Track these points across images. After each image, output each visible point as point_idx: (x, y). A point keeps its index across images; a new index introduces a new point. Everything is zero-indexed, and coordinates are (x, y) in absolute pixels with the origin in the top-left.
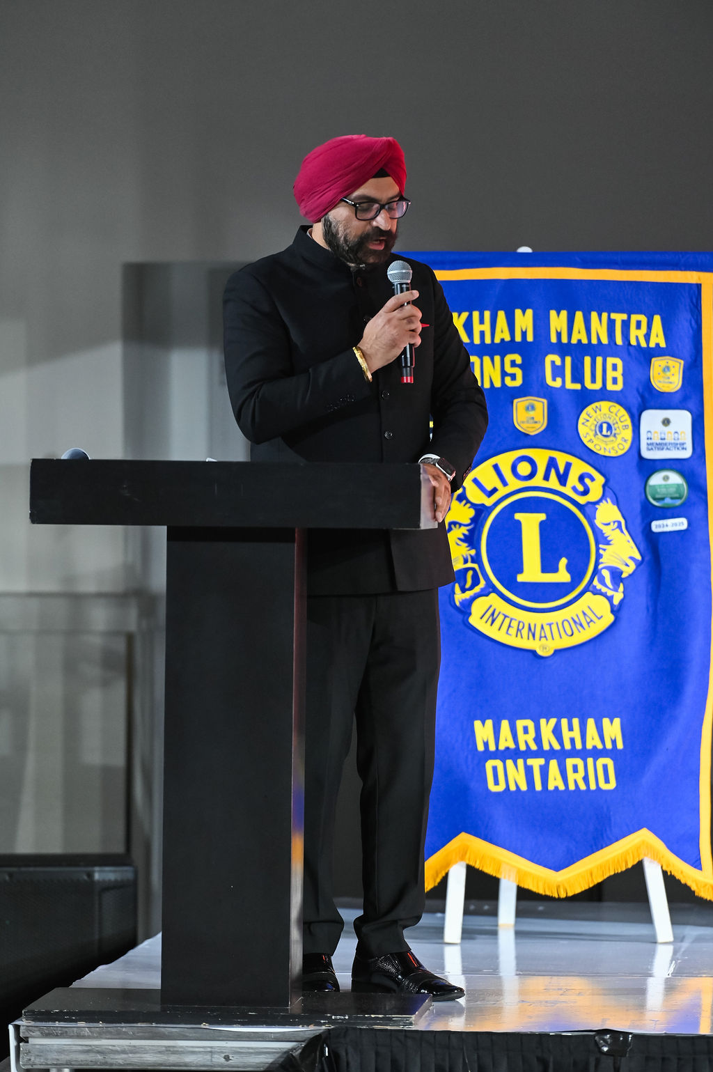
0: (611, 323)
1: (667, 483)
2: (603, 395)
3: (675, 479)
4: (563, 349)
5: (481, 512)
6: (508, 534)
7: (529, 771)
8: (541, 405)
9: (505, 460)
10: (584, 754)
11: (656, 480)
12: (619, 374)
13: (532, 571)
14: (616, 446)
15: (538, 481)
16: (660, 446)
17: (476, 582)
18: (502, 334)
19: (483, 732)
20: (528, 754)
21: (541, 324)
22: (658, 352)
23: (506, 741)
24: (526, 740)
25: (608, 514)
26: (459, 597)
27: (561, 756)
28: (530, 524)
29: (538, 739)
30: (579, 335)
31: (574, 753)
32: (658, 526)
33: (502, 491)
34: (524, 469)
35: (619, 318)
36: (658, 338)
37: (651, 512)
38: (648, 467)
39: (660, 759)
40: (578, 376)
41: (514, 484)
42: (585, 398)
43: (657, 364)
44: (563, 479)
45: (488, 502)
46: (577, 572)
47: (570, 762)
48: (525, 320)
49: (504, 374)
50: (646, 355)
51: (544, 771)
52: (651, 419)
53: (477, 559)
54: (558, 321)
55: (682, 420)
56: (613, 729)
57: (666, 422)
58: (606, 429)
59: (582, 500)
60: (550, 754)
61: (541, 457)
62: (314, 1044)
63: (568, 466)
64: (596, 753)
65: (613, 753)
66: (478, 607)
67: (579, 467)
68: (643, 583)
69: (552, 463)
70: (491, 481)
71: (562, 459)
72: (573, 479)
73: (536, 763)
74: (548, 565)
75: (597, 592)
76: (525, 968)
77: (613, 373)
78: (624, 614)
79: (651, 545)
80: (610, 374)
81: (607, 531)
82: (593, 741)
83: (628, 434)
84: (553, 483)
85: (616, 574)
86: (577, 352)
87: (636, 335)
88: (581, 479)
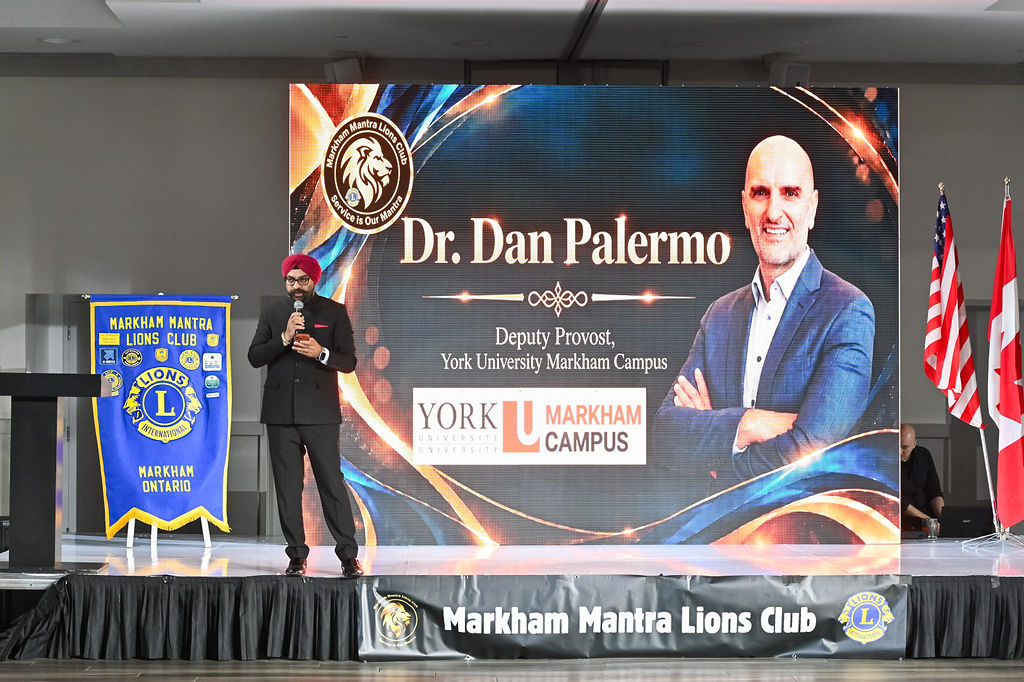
0: (192, 321)
1: (212, 380)
2: (189, 347)
3: (215, 378)
4: (174, 331)
5: (143, 390)
6: (152, 399)
7: (158, 484)
8: (165, 351)
9: (152, 371)
10: (179, 478)
11: (208, 378)
12: (195, 340)
13: (161, 412)
14: (193, 366)
15: (164, 379)
16: (210, 366)
17: (140, 416)
18: (152, 325)
19: (142, 470)
20: (158, 478)
21: (166, 321)
22: (210, 332)
23: (150, 474)
24: (158, 473)
25: (190, 391)
26: (134, 421)
27: (170, 479)
28: (161, 395)
29: (162, 473)
30: (180, 325)
31: (175, 478)
32: (208, 396)
33: (151, 382)
34: (159, 374)
35: (195, 319)
36: (209, 326)
37: (206, 390)
38: (205, 374)
39: (207, 480)
40: (179, 341)
41: (155, 380)
42: (182, 349)
43: (209, 336)
44: (173, 378)
45: (146, 386)
46: (178, 412)
47: (174, 481)
48: (160, 320)
49: (152, 339)
50: (206, 333)
51: (164, 484)
52: (207, 356)
53: (141, 407)
54: (172, 321)
55: (218, 357)
56: (190, 470)
57: (212, 357)
58: (190, 360)
59: (180, 386)
60: (167, 479)
61: (165, 370)
62: (62, 580)
63: (175, 373)
64: (184, 478)
65: (190, 478)
66: (141, 425)
67: (179, 374)
68: (203, 416)
69: (169, 372)
70: (147, 378)
71: (173, 371)
72: (177, 378)
73: (161, 482)
74: (167, 410)
75: (185, 420)
76: (160, 556)
77: (193, 339)
78: (195, 428)
79: (206, 403)
80: (192, 340)
81: (189, 397)
82: (182, 474)
83: (198, 362)
84: (170, 379)
85: (193, 413)
86: (179, 331)
87: (202, 325)
88: (180, 378)
